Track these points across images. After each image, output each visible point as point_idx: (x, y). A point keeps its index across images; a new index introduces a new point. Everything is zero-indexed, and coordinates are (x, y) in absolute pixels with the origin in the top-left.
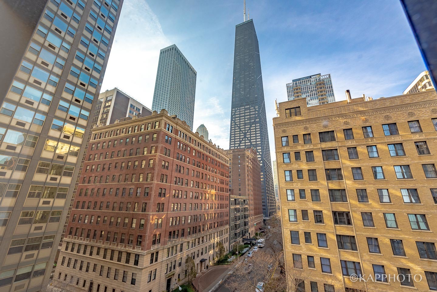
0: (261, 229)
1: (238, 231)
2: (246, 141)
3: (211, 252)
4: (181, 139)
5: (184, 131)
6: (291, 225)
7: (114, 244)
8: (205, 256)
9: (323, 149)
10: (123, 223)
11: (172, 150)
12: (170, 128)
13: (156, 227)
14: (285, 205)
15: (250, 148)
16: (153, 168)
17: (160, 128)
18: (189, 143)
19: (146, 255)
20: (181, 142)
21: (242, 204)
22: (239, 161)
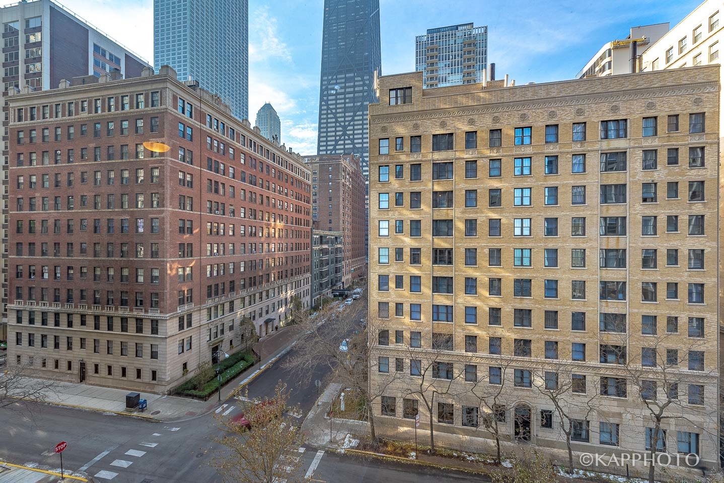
0: (360, 276)
1: (325, 280)
2: (347, 142)
3: (282, 310)
4: (213, 131)
5: (218, 116)
6: (380, 268)
7: (110, 308)
8: (272, 315)
9: (435, 162)
10: (120, 276)
11: (196, 153)
12: (187, 107)
13: (182, 280)
14: (375, 243)
15: (350, 154)
16: (161, 185)
17: (164, 107)
18: (229, 139)
19: (169, 319)
20: (214, 138)
21: (332, 243)
22: (330, 176)
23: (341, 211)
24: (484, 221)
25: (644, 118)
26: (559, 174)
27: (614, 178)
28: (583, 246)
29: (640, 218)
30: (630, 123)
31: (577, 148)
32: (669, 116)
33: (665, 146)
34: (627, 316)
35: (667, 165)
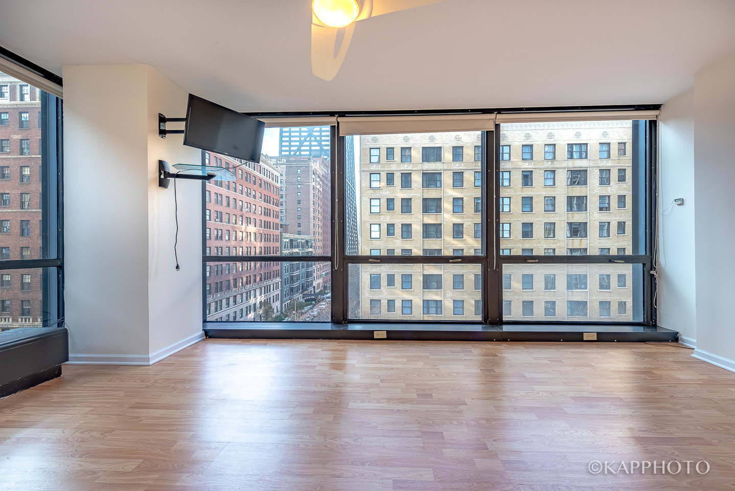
1: (296, 285)
2: (313, 143)
3: (251, 316)
6: (372, 268)
9: (424, 172)
14: (367, 244)
15: (320, 156)
21: (303, 247)
22: (299, 178)
23: (312, 214)
24: (470, 225)
25: (600, 143)
26: (533, 186)
27: (577, 191)
28: (553, 246)
29: (597, 224)
30: (590, 147)
31: (549, 165)
32: (619, 143)
33: (616, 167)
34: (588, 303)
35: (617, 182)
